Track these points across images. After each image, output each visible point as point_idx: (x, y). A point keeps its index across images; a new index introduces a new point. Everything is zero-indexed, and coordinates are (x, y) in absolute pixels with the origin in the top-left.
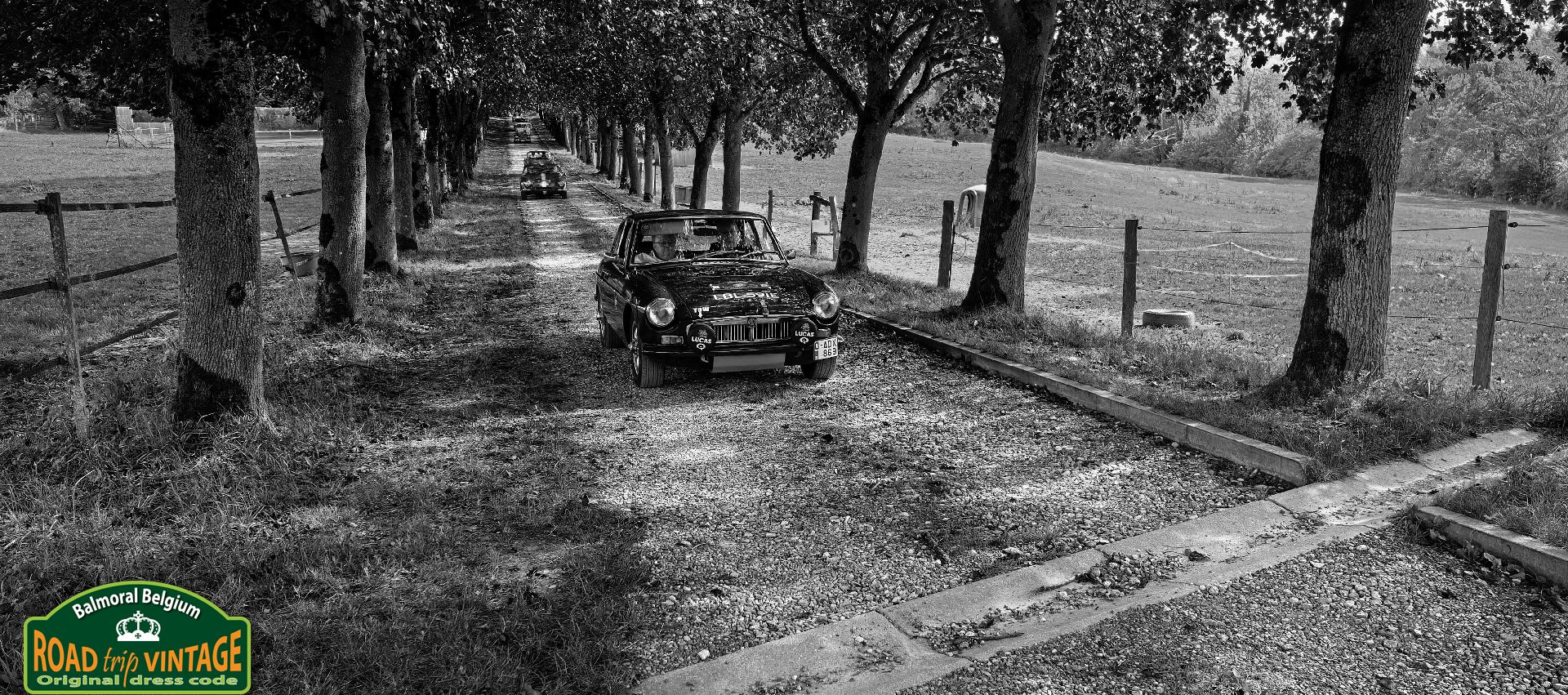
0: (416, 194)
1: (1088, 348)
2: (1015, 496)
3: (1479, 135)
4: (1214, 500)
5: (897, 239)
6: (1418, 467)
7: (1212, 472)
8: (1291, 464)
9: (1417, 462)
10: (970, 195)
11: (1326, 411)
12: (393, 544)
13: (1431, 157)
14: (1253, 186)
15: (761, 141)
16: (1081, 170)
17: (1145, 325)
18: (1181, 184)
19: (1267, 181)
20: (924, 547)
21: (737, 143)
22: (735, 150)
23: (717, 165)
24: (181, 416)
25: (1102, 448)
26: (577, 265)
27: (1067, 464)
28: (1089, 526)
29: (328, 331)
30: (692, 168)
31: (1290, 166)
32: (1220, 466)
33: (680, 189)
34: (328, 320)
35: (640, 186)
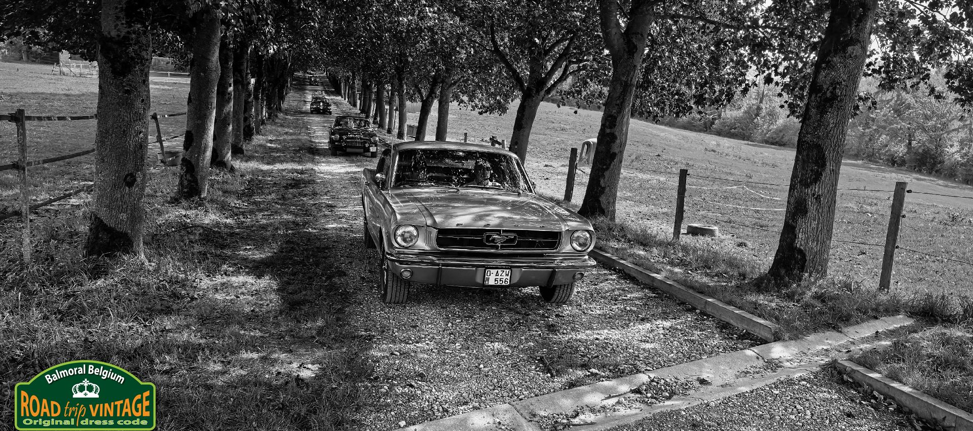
0: (246, 119)
1: (651, 247)
2: (598, 337)
3: (901, 129)
4: (718, 348)
5: (542, 167)
6: (842, 335)
7: (718, 330)
8: (766, 328)
9: (841, 332)
10: (588, 144)
11: (790, 297)
12: (217, 342)
13: (870, 140)
14: (762, 150)
15: (462, 101)
16: (658, 133)
17: (688, 233)
18: (718, 145)
19: (771, 148)
20: (541, 365)
21: (447, 103)
22: (446, 107)
23: (434, 113)
24: (90, 253)
25: (654, 310)
26: (343, 170)
27: (632, 319)
28: (641, 359)
29: (184, 203)
30: (418, 114)
31: (786, 139)
32: (724, 327)
33: (410, 127)
34: (185, 196)
35: (385, 123)
